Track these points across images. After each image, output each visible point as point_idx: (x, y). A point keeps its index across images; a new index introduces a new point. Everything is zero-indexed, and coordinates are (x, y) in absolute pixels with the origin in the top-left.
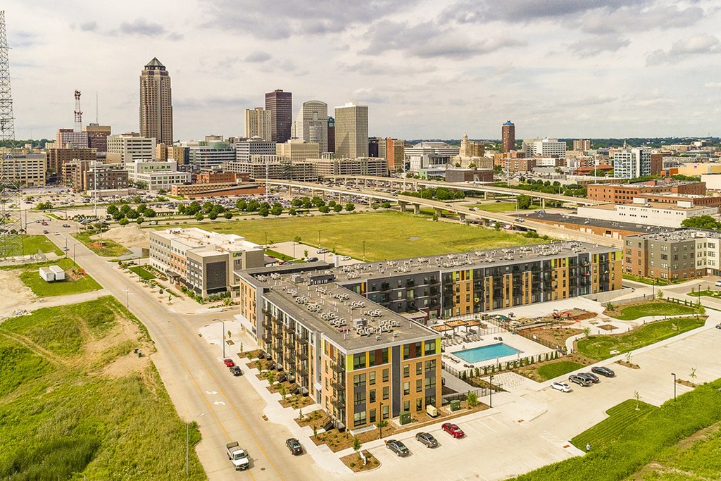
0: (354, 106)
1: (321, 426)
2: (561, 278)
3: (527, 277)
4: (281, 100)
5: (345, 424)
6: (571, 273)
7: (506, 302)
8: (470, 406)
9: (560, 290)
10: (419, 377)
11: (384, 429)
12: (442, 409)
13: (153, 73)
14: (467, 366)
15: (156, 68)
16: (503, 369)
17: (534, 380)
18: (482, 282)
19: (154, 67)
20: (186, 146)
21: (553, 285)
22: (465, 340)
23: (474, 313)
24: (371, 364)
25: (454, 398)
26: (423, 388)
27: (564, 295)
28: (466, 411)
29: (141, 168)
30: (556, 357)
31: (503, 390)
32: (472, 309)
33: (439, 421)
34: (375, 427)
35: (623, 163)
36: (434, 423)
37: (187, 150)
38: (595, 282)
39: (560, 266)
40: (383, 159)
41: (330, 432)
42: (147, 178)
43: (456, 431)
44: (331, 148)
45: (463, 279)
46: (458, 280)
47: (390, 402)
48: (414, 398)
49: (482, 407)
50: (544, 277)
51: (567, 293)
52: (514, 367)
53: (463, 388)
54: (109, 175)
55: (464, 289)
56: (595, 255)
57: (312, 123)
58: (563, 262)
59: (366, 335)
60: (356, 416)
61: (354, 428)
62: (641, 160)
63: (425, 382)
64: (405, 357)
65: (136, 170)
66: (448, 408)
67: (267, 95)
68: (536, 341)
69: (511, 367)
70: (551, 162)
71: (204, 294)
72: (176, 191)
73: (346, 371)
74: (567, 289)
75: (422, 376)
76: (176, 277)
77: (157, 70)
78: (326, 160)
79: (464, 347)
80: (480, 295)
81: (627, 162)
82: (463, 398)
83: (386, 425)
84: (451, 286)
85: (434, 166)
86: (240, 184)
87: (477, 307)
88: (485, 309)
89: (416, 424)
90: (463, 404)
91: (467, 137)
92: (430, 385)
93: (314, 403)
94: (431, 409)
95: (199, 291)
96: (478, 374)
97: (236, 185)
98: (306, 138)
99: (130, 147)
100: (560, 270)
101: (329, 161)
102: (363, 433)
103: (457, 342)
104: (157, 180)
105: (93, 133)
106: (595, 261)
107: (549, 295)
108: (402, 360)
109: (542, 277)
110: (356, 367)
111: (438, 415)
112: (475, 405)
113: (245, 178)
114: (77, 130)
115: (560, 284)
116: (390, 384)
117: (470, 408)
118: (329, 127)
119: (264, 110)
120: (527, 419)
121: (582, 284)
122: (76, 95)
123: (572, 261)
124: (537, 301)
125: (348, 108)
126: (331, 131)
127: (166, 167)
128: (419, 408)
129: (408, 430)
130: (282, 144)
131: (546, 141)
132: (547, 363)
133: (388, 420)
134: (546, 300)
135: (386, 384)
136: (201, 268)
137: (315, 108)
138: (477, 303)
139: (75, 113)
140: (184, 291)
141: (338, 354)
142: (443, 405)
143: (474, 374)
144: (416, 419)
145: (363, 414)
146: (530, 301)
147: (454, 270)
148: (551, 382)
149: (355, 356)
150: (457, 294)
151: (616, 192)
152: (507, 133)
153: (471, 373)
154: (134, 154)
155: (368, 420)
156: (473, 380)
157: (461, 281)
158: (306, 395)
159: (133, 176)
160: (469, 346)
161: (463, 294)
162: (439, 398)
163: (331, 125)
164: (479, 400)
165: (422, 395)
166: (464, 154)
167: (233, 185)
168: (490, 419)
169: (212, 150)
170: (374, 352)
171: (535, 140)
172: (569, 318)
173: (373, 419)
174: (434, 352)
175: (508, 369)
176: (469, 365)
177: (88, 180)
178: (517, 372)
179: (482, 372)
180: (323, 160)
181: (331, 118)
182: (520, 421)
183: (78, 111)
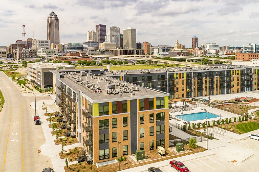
0: (131, 28)
1: (76, 159)
2: (236, 81)
3: (217, 79)
4: (102, 28)
5: (92, 158)
6: (242, 79)
7: (205, 92)
8: (191, 148)
9: (236, 88)
10: (152, 125)
11: (122, 163)
12: (169, 149)
13: (52, 18)
14: (185, 123)
15: (53, 15)
16: (211, 125)
17: (235, 132)
18: (191, 80)
19: (52, 15)
20: (63, 45)
21: (232, 85)
22: (182, 110)
23: (187, 98)
24: (113, 112)
25: (178, 142)
26: (155, 133)
27: (238, 91)
28: (188, 151)
29: (43, 51)
30: (246, 120)
31: (213, 138)
32: (185, 96)
33: (167, 159)
34: (116, 161)
35: (247, 49)
36: (163, 159)
37: (64, 46)
38: (255, 84)
39: (236, 74)
40: (142, 49)
41: (81, 164)
42: (45, 55)
43: (182, 167)
44: (121, 45)
45: (180, 78)
46: (177, 78)
47: (129, 142)
48: (148, 140)
49: (200, 149)
50: (227, 80)
51: (240, 90)
52: (218, 124)
53: (184, 136)
54: (30, 53)
55: (181, 84)
56: (255, 70)
57: (113, 36)
58: (237, 72)
59: (113, 94)
60: (102, 152)
61: (99, 161)
62: (256, 48)
63: (156, 129)
64: (141, 109)
65: (41, 52)
66: (174, 149)
67: (96, 26)
68: (228, 111)
69: (216, 124)
70: (214, 52)
71: (43, 88)
72: (55, 59)
73: (93, 116)
74: (239, 87)
75: (154, 124)
76: (33, 81)
77: (53, 16)
78: (119, 49)
79: (182, 113)
80: (190, 87)
81: (249, 49)
82: (185, 142)
83: (125, 160)
84: (174, 81)
85: (163, 52)
86: (81, 56)
87: (189, 94)
88: (193, 95)
89: (149, 160)
90: (185, 146)
91: (177, 41)
92: (160, 131)
93: (77, 142)
94: (161, 149)
95: (40, 86)
96: (194, 127)
97: (80, 57)
98: (111, 41)
99: (40, 43)
100: (235, 77)
101: (120, 49)
102: (106, 166)
103: (178, 110)
104: (49, 56)
105: (30, 41)
106: (255, 73)
107: (229, 90)
108: (138, 111)
109: (225, 79)
110: (100, 113)
111: (167, 154)
112: (195, 148)
113: (84, 54)
114: (23, 40)
115: (236, 85)
116: (129, 128)
117: (191, 150)
118: (120, 38)
119: (95, 31)
120: (239, 160)
121: (248, 86)
122: (23, 27)
123: (242, 72)
124: (223, 93)
125: (128, 29)
126: (121, 40)
127: (53, 51)
128: (152, 148)
129: (142, 164)
130: (101, 44)
131: (211, 44)
132: (240, 123)
133: (127, 157)
134: (227, 93)
135: (125, 129)
136: (41, 74)
137: (115, 30)
138: (188, 92)
139: (23, 33)
140: (35, 87)
141: (89, 104)
142: (170, 146)
143: (192, 127)
144: (149, 156)
145: (107, 151)
146: (218, 93)
147: (175, 73)
148: (249, 134)
149: (100, 105)
150: (177, 86)
151: (249, 56)
152: (194, 41)
153: (189, 126)
154: (42, 46)
155: (111, 156)
156: (191, 131)
157: (179, 79)
158: (74, 137)
159: (40, 55)
160: (185, 113)
161: (180, 86)
162: (167, 142)
163: (121, 37)
164: (198, 144)
165: (154, 138)
166: (177, 48)
167: (79, 57)
168: (208, 159)
169: (73, 46)
170: (116, 103)
171: (206, 44)
172: (244, 101)
173: (115, 155)
174: (163, 106)
175: (214, 125)
176: (187, 122)
177: (21, 55)
178: (221, 127)
179: (197, 127)
180: (118, 49)
181: (121, 34)
182: (233, 162)
183: (24, 33)
